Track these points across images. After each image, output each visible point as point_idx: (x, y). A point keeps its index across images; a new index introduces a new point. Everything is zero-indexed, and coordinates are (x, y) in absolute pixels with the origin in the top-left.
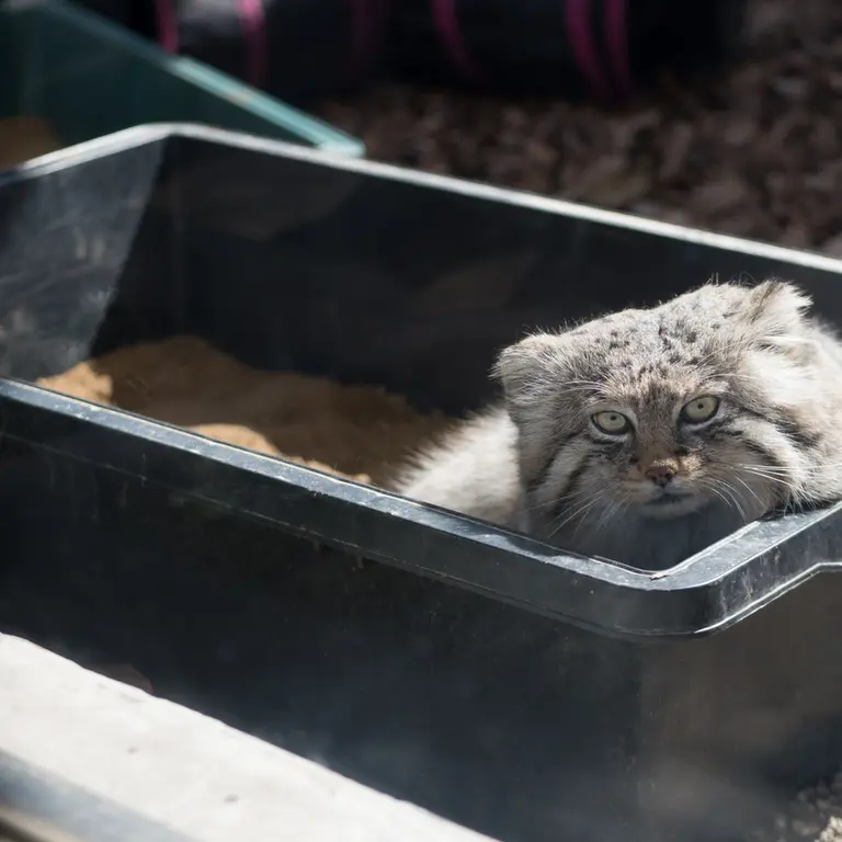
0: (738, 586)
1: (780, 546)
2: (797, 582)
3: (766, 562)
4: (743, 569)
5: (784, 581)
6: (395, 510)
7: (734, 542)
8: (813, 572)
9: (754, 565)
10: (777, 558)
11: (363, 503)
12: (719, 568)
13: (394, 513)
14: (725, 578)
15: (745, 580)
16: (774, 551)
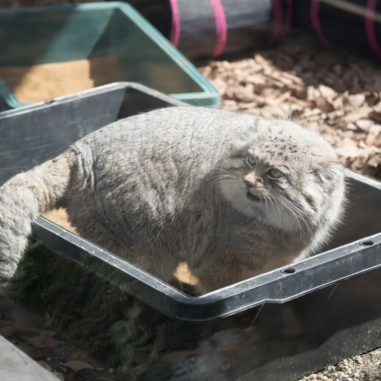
1: (245, 292)
2: (253, 305)
3: (237, 298)
5: (247, 305)
8: (262, 302)
10: (243, 296)
14: (217, 302)
16: (242, 294)
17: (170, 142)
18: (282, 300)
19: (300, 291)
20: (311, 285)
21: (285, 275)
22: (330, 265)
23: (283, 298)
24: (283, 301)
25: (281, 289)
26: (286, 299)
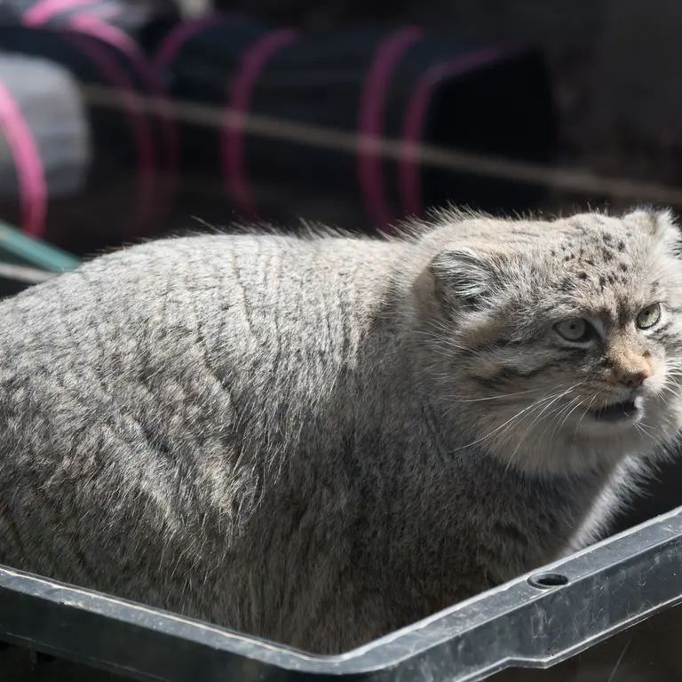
0: (416, 673)
1: (464, 635)
2: (483, 674)
3: (447, 650)
4: (421, 656)
5: (469, 672)
6: (69, 600)
7: (417, 631)
8: (502, 665)
9: (434, 653)
10: (460, 647)
11: (36, 594)
12: (395, 654)
13: (67, 603)
14: (401, 664)
15: (424, 667)
16: (457, 640)
17: (192, 325)
18: (545, 660)
19: (582, 635)
20: (605, 620)
21: (545, 592)
22: (642, 565)
23: (548, 654)
24: (548, 663)
25: (541, 628)
26: (552, 658)
